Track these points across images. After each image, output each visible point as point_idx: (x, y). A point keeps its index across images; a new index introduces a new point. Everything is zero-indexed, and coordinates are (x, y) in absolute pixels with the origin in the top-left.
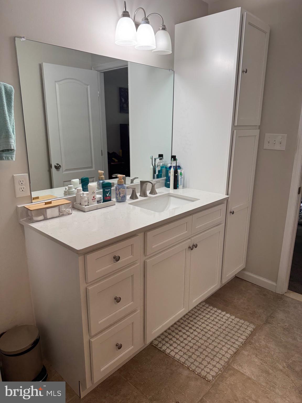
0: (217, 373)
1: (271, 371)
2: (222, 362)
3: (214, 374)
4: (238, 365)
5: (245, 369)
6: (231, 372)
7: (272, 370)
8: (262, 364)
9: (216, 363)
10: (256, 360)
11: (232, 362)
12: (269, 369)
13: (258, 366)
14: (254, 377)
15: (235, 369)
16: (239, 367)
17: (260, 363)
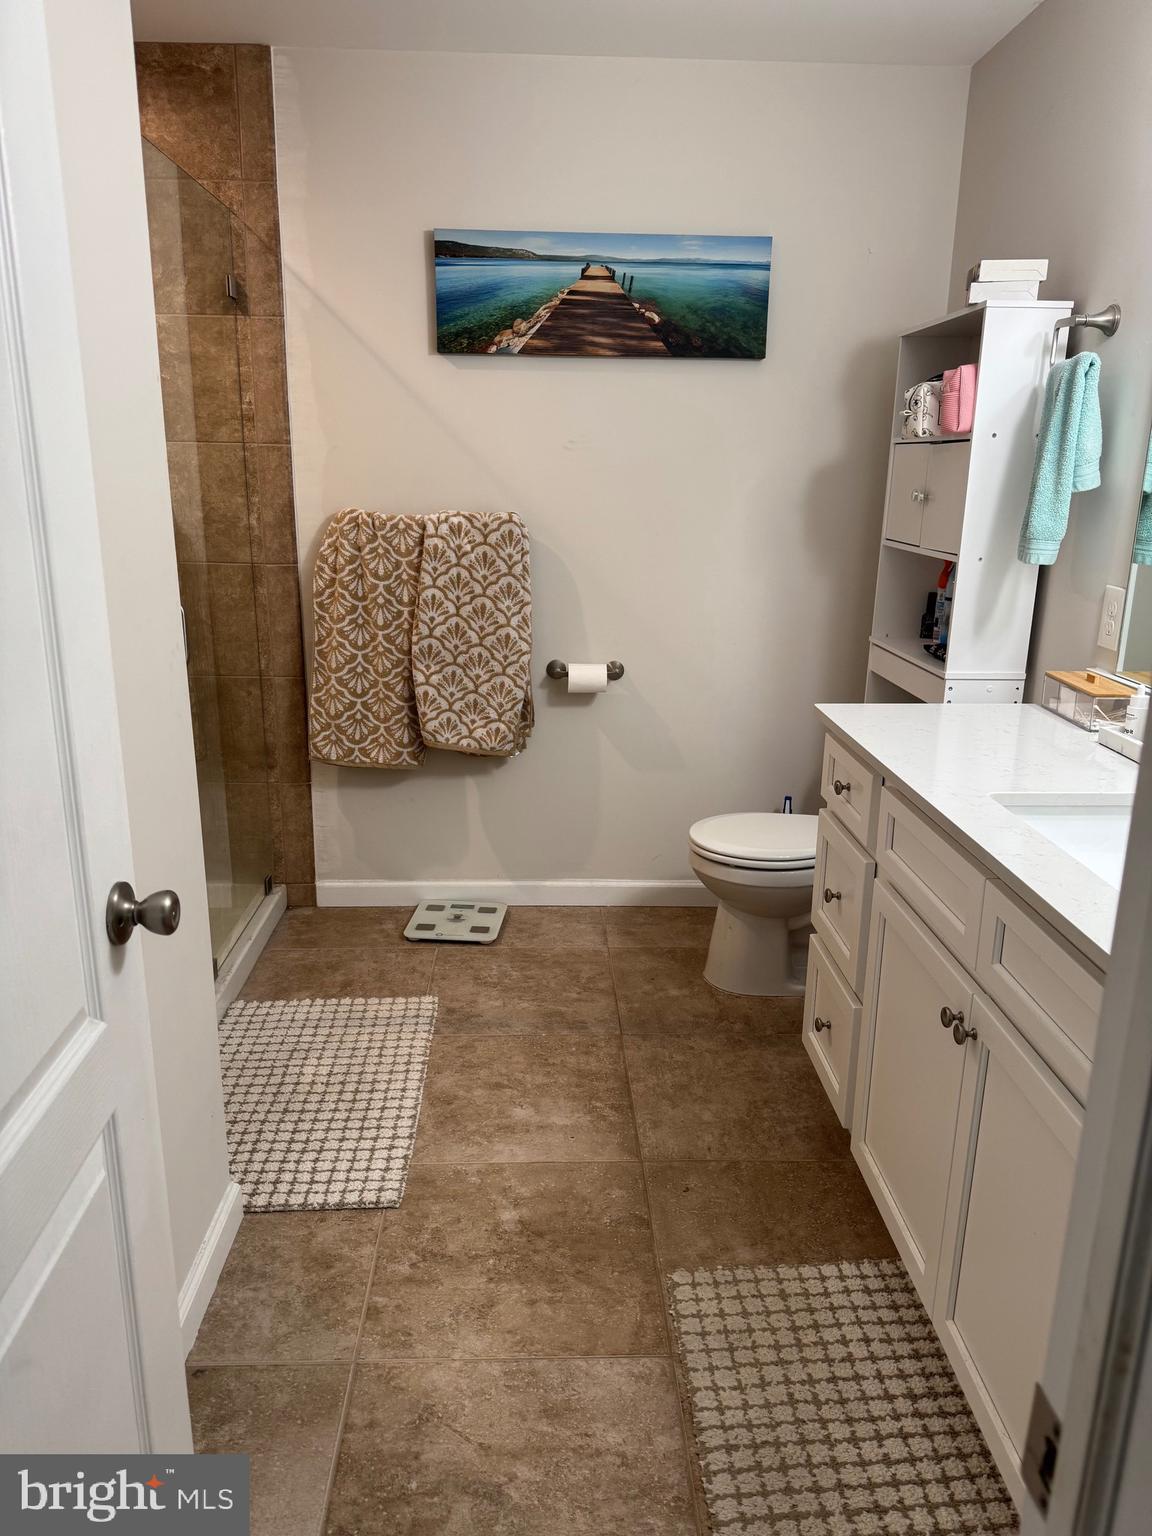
0: (677, 1301)
1: (544, 1427)
2: (693, 1343)
3: (680, 1293)
4: (650, 1374)
5: (618, 1374)
6: (649, 1338)
7: (543, 1434)
8: (587, 1435)
9: (703, 1327)
10: (613, 1438)
11: (674, 1373)
12: (555, 1433)
13: (593, 1419)
14: (578, 1367)
15: (647, 1354)
16: (641, 1369)
17: (594, 1435)
